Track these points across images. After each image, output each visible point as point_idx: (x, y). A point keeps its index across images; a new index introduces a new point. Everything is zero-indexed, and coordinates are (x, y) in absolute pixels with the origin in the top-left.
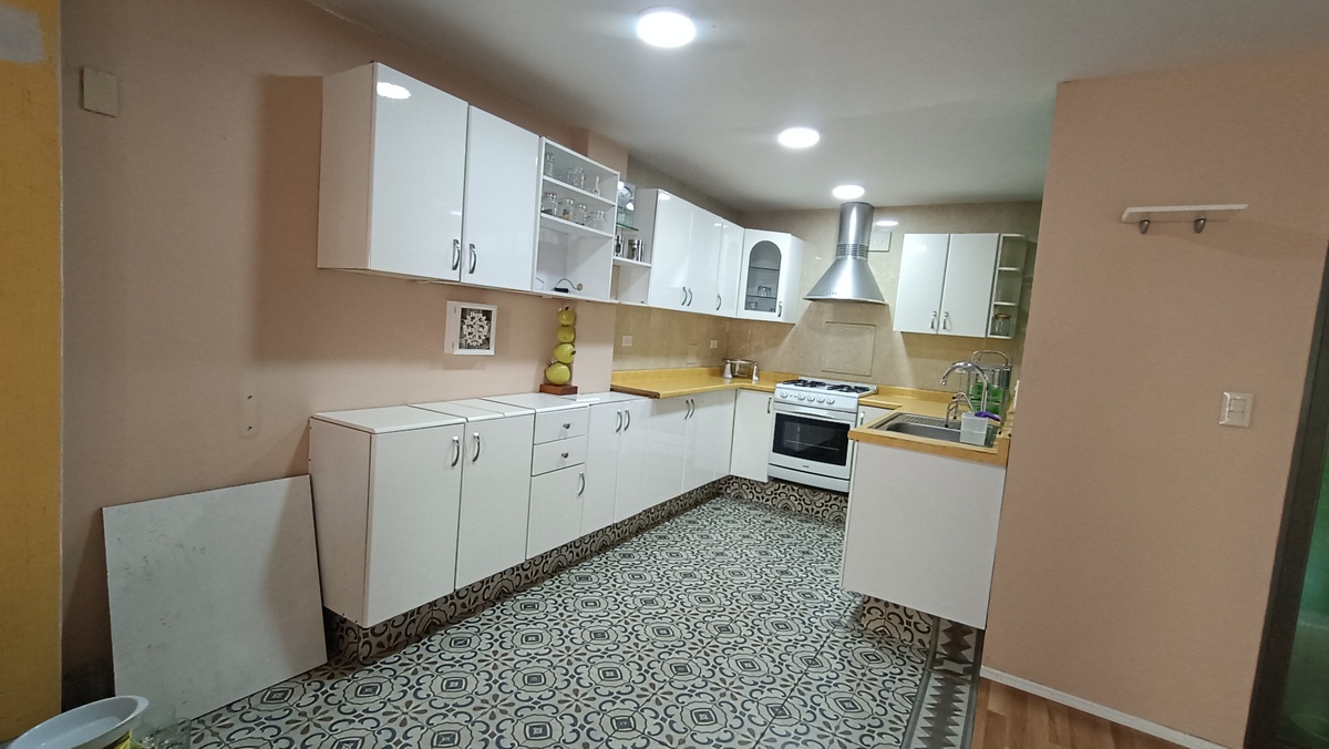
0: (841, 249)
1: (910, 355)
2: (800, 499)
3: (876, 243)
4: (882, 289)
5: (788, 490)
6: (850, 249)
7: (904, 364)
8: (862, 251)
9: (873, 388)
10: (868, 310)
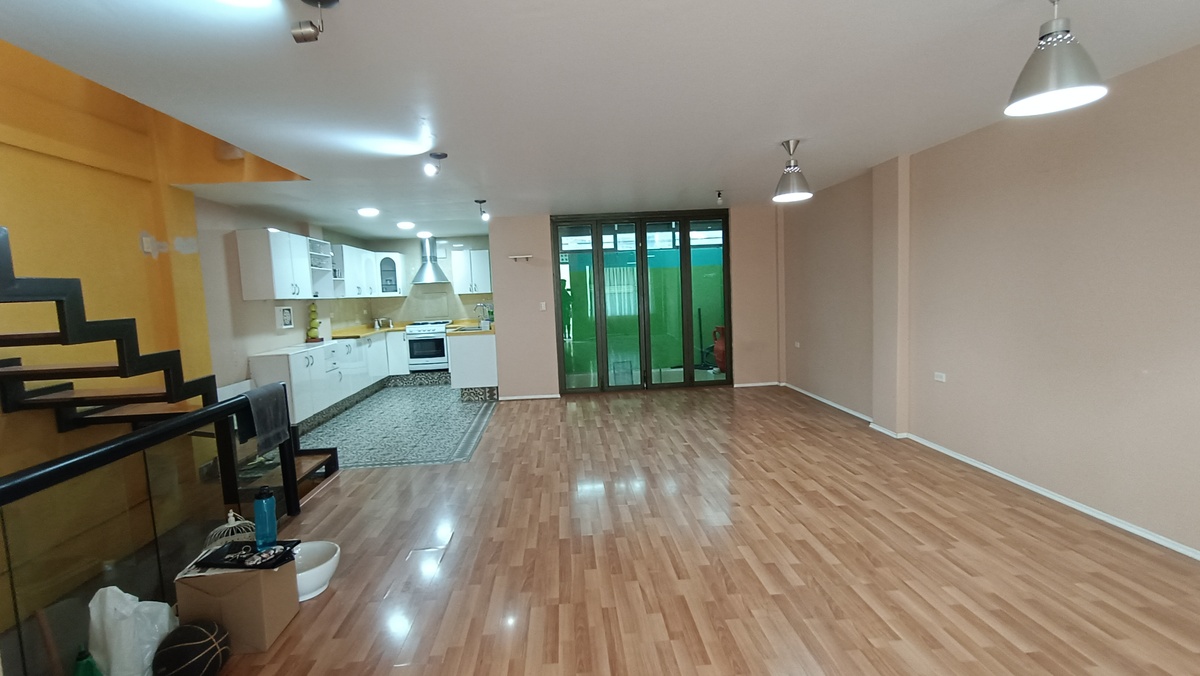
0: (424, 258)
1: (464, 304)
2: (427, 378)
3: (440, 253)
4: (446, 275)
5: (421, 376)
6: (428, 258)
7: (462, 308)
8: (434, 259)
9: (450, 321)
10: (442, 286)
